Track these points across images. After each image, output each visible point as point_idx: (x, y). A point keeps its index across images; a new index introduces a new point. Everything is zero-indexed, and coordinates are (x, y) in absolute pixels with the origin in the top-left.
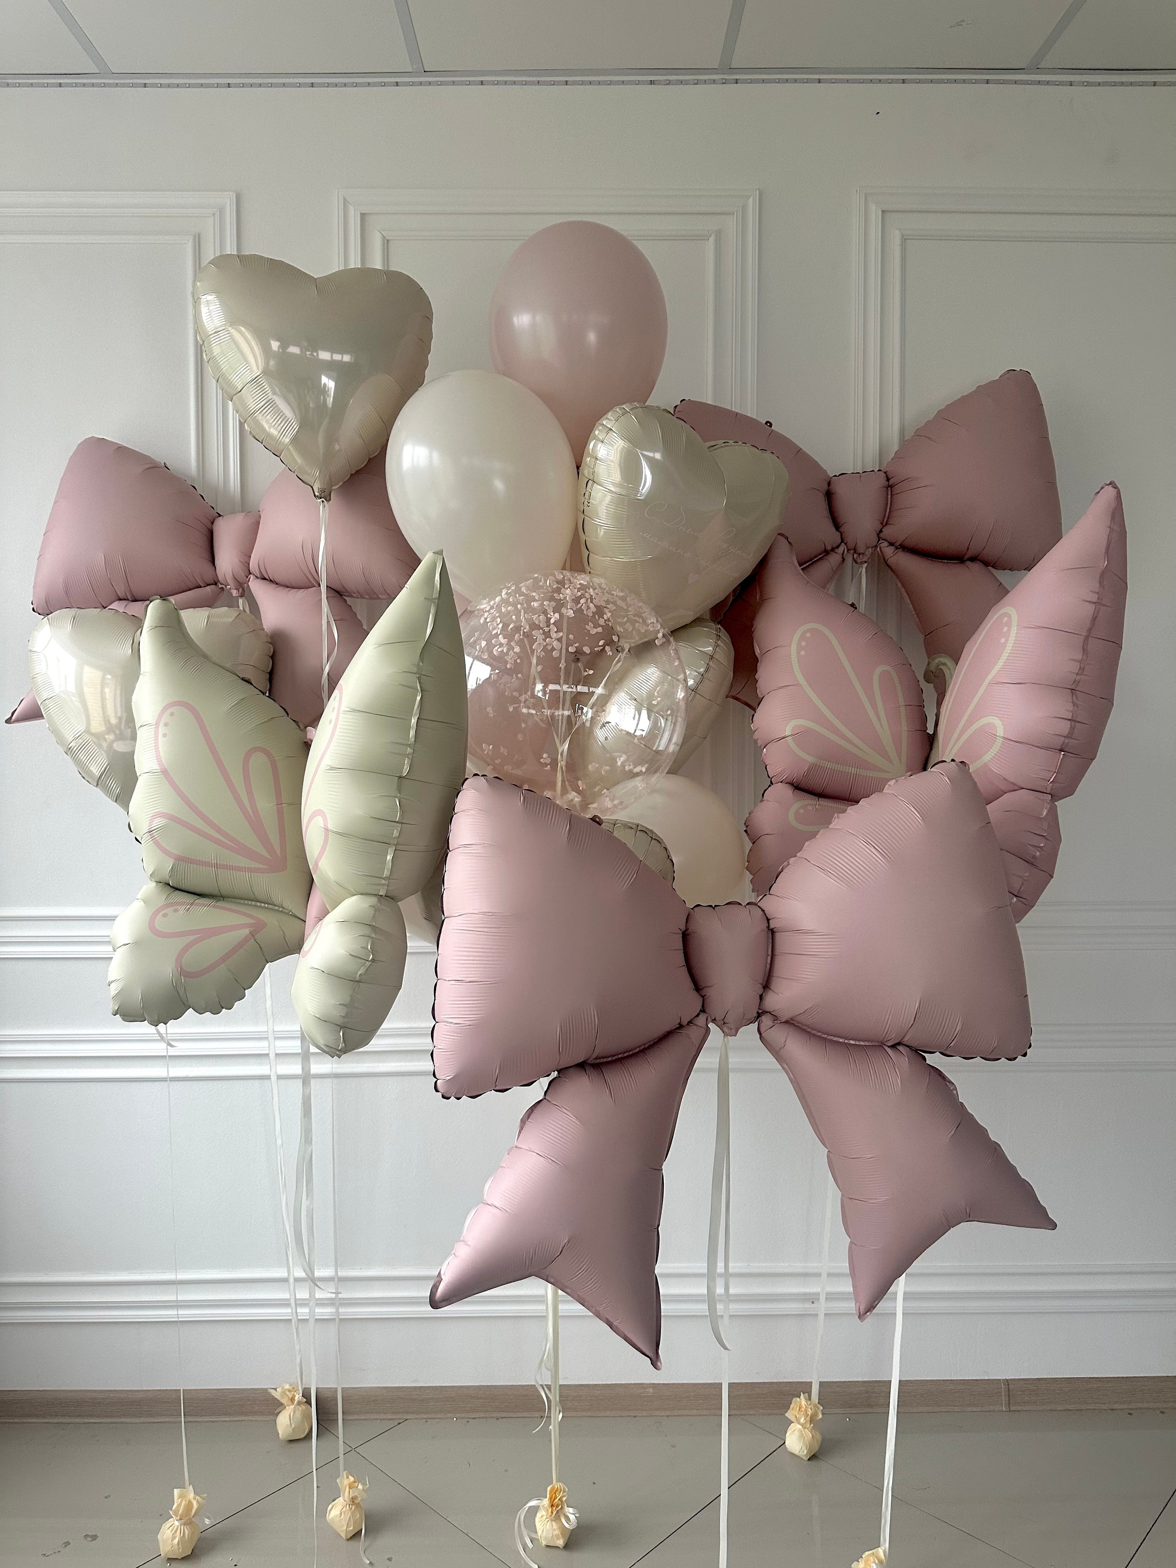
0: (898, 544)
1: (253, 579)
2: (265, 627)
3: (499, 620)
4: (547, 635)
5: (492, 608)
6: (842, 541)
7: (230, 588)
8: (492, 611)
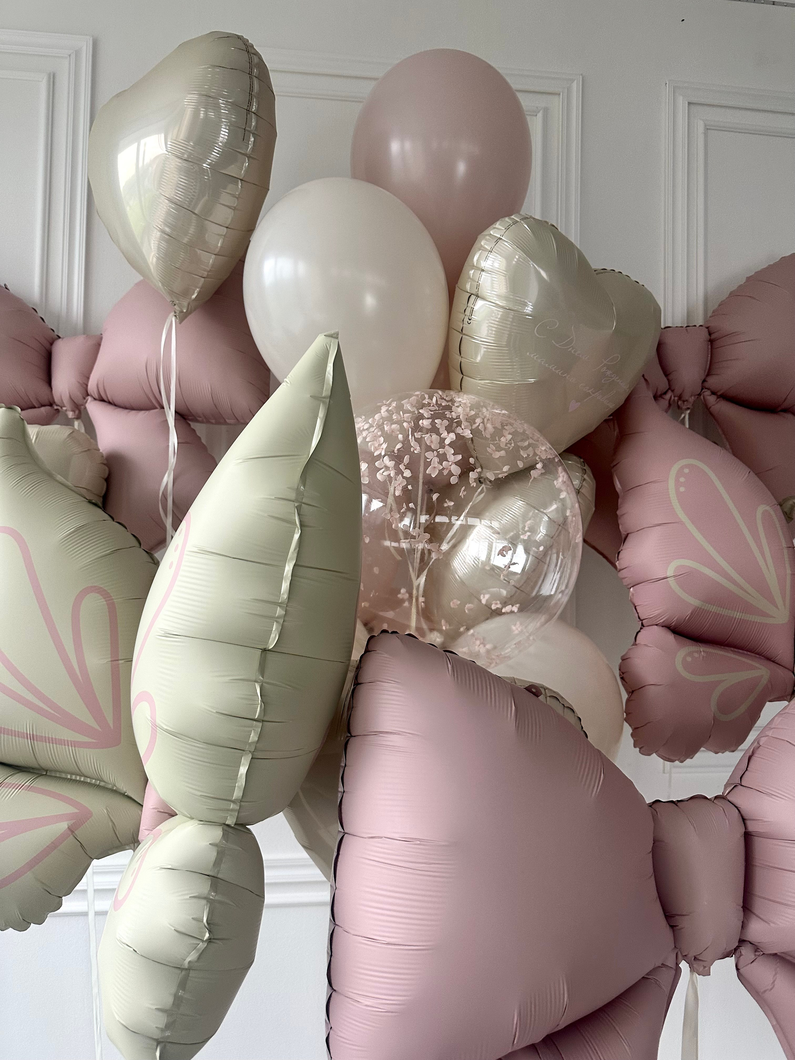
0: (719, 394)
1: (91, 401)
2: (100, 448)
3: (382, 439)
4: (443, 458)
5: (371, 426)
6: (669, 389)
7: (66, 410)
8: (372, 429)
